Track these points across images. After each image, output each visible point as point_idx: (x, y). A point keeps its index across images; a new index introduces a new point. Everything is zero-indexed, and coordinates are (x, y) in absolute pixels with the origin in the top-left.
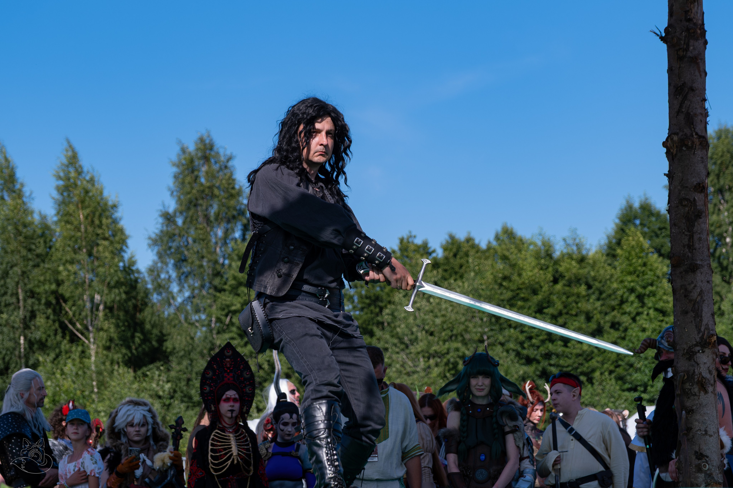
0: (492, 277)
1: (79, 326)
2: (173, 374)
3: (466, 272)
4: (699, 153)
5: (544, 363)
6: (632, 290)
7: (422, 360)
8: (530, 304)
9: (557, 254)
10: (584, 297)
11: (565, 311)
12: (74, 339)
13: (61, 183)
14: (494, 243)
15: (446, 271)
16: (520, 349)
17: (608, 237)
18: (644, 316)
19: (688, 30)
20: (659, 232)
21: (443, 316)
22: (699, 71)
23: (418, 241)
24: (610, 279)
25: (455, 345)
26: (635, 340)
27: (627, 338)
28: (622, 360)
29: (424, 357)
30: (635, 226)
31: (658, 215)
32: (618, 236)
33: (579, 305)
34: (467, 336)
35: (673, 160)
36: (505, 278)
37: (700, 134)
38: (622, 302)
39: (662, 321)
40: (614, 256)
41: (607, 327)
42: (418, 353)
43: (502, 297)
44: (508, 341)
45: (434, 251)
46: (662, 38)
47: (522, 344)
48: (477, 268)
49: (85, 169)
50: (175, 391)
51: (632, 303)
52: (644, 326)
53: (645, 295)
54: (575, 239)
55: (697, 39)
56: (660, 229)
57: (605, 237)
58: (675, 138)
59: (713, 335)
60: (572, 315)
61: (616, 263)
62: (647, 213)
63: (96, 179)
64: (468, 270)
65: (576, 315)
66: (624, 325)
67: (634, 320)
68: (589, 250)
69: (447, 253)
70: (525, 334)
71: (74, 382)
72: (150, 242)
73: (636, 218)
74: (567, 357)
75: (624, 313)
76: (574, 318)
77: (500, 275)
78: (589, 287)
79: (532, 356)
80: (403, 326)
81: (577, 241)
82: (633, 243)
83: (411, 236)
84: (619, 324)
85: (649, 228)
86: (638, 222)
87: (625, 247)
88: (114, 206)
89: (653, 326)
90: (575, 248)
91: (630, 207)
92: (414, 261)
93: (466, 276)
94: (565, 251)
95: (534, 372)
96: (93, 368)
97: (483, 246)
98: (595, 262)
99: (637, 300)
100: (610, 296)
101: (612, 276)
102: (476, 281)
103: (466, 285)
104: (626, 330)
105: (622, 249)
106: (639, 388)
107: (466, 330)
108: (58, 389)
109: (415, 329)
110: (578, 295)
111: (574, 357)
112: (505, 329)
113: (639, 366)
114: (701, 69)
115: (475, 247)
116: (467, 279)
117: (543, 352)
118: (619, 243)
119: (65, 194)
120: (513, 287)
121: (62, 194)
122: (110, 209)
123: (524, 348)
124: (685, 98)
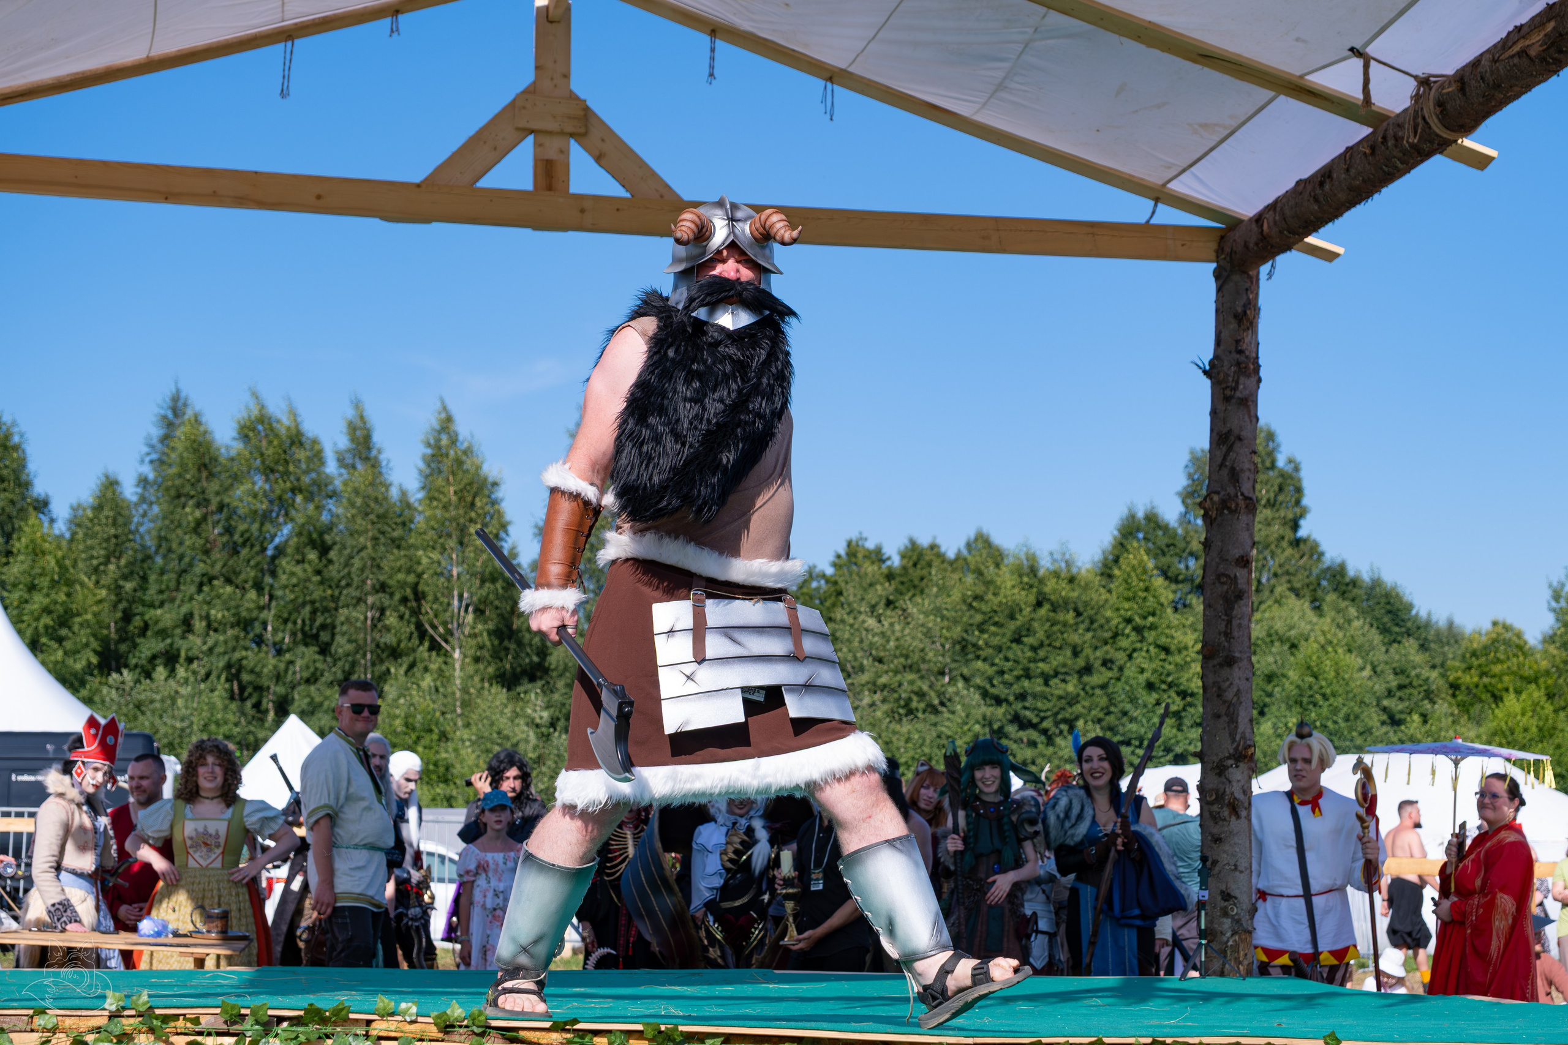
0: (960, 595)
1: (441, 630)
2: (556, 697)
3: (927, 586)
4: (1244, 518)
5: (1018, 706)
6: (1129, 621)
7: (867, 693)
8: (1005, 631)
9: (1041, 573)
10: (1071, 626)
11: (1047, 642)
12: (435, 647)
13: (429, 451)
14: (965, 552)
15: (902, 583)
16: (988, 686)
17: (1104, 552)
18: (1144, 654)
19: (1238, 364)
20: (1166, 550)
21: (897, 639)
22: (1250, 416)
23: (870, 545)
24: (1103, 606)
25: (910, 676)
26: (1132, 682)
27: (1123, 679)
28: (1115, 705)
29: (869, 690)
30: (1138, 540)
31: (1165, 528)
32: (1116, 552)
33: (1065, 635)
34: (923, 667)
35: (1211, 524)
36: (976, 598)
37: (1246, 494)
38: (1115, 635)
39: (1164, 660)
40: (1110, 576)
41: (1097, 664)
42: (863, 685)
43: (971, 622)
44: (973, 676)
45: (889, 558)
46: (1205, 372)
47: (990, 680)
48: (941, 582)
49: (461, 438)
50: (558, 719)
51: (1128, 636)
52: (1143, 665)
53: (1144, 627)
54: (1064, 554)
55: (1248, 376)
56: (1168, 546)
57: (1100, 552)
58: (1216, 498)
59: (1250, 746)
60: (1055, 647)
61: (1112, 586)
62: (1152, 525)
63: (475, 449)
64: (930, 584)
65: (1060, 648)
66: (1118, 663)
67: (1130, 657)
68: (1080, 568)
69: (905, 561)
70: (995, 668)
71: (434, 702)
72: (536, 531)
73: (1138, 530)
74: (1046, 698)
75: (1120, 649)
76: (1058, 651)
77: (969, 593)
78: (1079, 614)
79: (1003, 696)
80: (845, 650)
81: (1067, 556)
82: (1135, 562)
83: (861, 539)
84: (1112, 661)
85: (1154, 543)
86: (1141, 535)
87: (1124, 567)
88: (495, 484)
89: (1154, 666)
90: (1063, 565)
91: (1132, 517)
92: (863, 570)
93: (927, 591)
94: (1052, 568)
95: (1004, 714)
96: (458, 682)
97: (951, 554)
98: (1087, 584)
99: (1134, 634)
100: (1102, 626)
101: (1106, 601)
102: (940, 599)
103: (926, 602)
104: (1121, 669)
105: (1120, 568)
106: (1133, 742)
107: (924, 661)
108: (412, 709)
109: (859, 655)
110: (1065, 624)
111: (1054, 699)
112: (972, 660)
113: (1135, 714)
114: (1252, 413)
115: (941, 556)
116: (928, 596)
117: (1017, 692)
118: (1116, 560)
119: (433, 465)
120: (984, 608)
121: (429, 466)
122: (489, 486)
123: (993, 686)
124: (1230, 449)
